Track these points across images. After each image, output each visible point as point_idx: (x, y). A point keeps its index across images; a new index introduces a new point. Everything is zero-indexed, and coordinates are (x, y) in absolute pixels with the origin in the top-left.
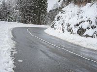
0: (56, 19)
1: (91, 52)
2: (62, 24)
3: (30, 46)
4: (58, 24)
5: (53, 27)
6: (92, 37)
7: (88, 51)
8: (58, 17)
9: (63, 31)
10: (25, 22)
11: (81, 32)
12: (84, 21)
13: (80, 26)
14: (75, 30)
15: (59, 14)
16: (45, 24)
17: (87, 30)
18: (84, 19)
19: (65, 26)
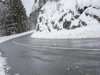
0: (38, 21)
1: (83, 41)
2: (46, 24)
3: (22, 57)
4: (42, 25)
5: (38, 29)
6: (79, 26)
7: (79, 42)
8: (40, 18)
9: (50, 30)
10: (8, 34)
12: (67, 14)
13: (64, 20)
15: (40, 15)
16: (29, 30)
17: (72, 21)
18: (66, 11)
19: (50, 25)
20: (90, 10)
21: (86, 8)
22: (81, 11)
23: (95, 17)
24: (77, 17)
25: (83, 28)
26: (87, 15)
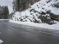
0: (13, 17)
5: (12, 19)
9: (16, 20)
11: (21, 20)
14: (19, 20)
15: (14, 15)
16: (9, 19)
18: (22, 16)
20: (29, 17)
21: (28, 16)
22: (26, 17)
23: (30, 20)
24: (25, 18)
25: (26, 22)
26: (28, 18)
